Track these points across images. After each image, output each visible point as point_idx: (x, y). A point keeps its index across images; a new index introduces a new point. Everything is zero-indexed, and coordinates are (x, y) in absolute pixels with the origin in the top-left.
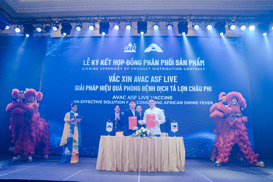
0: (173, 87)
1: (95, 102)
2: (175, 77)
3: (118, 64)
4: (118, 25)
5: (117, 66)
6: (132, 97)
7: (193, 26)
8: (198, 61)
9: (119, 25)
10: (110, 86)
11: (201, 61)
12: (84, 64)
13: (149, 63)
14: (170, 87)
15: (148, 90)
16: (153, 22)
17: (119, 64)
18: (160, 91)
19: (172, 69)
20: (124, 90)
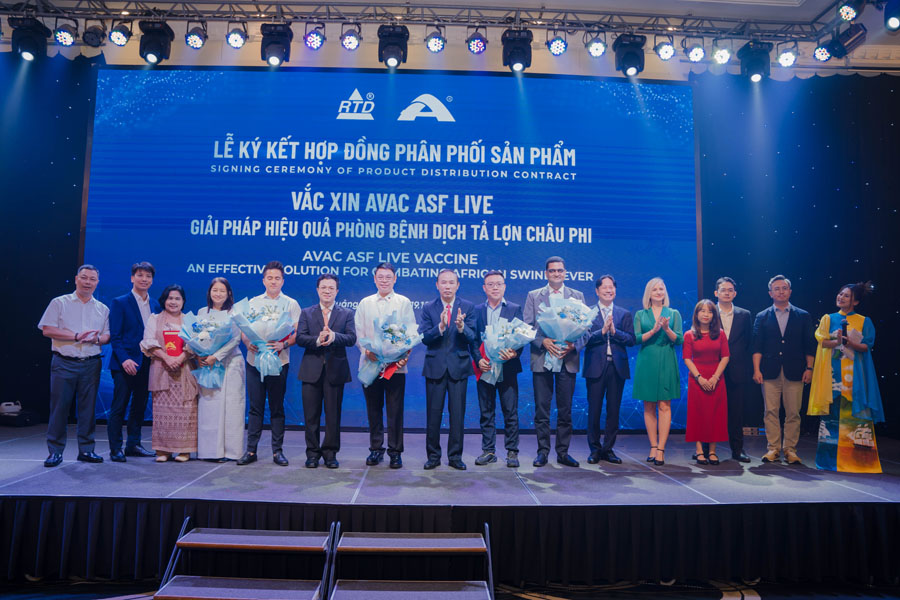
0: (479, 227)
1: (252, 268)
2: (486, 198)
3: (319, 157)
4: (318, 34)
5: (316, 160)
6: (358, 255)
7: (549, 44)
8: (557, 151)
9: (322, 31)
10: (296, 223)
11: (566, 151)
12: (216, 155)
13: (411, 154)
14: (472, 226)
15: (405, 237)
16: (428, 25)
17: (321, 155)
18: (442, 239)
19: (479, 173)
20: (338, 235)
